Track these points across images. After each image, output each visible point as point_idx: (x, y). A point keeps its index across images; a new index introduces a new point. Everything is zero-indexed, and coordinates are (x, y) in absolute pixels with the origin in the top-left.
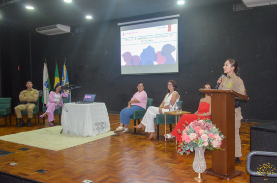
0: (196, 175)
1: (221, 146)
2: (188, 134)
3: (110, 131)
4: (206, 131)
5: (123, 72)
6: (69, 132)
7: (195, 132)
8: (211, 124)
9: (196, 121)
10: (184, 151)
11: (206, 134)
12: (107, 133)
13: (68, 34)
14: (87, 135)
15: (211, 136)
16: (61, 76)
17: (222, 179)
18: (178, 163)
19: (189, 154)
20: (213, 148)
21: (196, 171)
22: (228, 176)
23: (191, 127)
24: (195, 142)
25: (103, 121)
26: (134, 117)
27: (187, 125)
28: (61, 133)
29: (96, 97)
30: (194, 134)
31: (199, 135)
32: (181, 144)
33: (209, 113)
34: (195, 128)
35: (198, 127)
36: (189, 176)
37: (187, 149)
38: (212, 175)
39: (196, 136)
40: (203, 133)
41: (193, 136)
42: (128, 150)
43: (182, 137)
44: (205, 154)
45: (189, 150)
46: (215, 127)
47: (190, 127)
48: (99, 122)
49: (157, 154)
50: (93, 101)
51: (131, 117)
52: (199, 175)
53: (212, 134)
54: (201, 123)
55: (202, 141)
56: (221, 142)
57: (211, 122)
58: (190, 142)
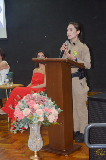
0: (32, 153)
1: (58, 121)
2: (21, 110)
4: (41, 105)
7: (29, 107)
8: (47, 97)
9: (30, 95)
10: (18, 129)
11: (41, 108)
15: (47, 110)
17: (60, 155)
18: (11, 143)
20: (49, 122)
21: (32, 149)
22: (66, 152)
23: (25, 101)
24: (29, 118)
27: (19, 100)
30: (28, 109)
31: (34, 110)
32: (14, 122)
33: (44, 85)
34: (29, 103)
35: (32, 101)
36: (24, 155)
37: (21, 127)
38: (50, 152)
39: (30, 111)
40: (38, 108)
41: (26, 112)
43: (14, 113)
44: (41, 130)
46: (50, 101)
47: (23, 101)
52: (36, 153)
53: (47, 108)
54: (35, 97)
55: (37, 116)
56: (57, 115)
57: (46, 95)
58: (23, 119)
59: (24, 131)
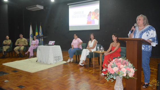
1: (134, 76)
2: (112, 68)
3: (63, 61)
4: (125, 66)
5: (70, 29)
6: (40, 62)
7: (117, 67)
9: (117, 58)
10: (110, 79)
11: (125, 68)
12: (61, 62)
13: (42, 10)
14: (50, 63)
15: (128, 69)
16: (39, 31)
19: (113, 81)
20: (129, 77)
23: (114, 63)
24: (117, 74)
25: (59, 56)
26: (76, 54)
27: (111, 61)
28: (37, 62)
29: (55, 43)
30: (116, 68)
31: (120, 69)
34: (117, 64)
35: (119, 63)
39: (118, 69)
40: (123, 68)
41: (115, 69)
42: (73, 74)
43: (108, 69)
45: (113, 78)
46: (130, 64)
48: (57, 56)
49: (90, 77)
50: (54, 44)
51: (74, 54)
53: (128, 68)
54: (121, 60)
55: (123, 73)
56: (134, 73)
57: (128, 60)
58: (113, 74)
59: (113, 80)
